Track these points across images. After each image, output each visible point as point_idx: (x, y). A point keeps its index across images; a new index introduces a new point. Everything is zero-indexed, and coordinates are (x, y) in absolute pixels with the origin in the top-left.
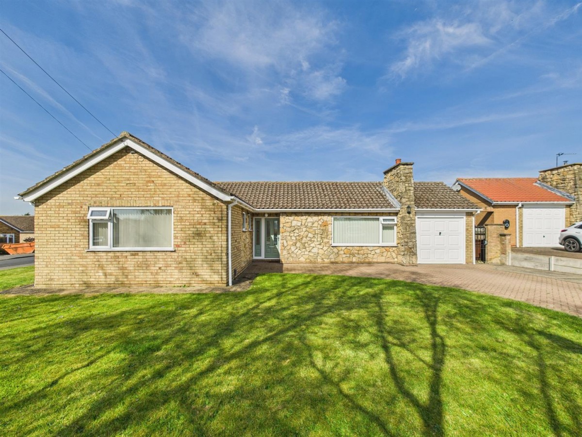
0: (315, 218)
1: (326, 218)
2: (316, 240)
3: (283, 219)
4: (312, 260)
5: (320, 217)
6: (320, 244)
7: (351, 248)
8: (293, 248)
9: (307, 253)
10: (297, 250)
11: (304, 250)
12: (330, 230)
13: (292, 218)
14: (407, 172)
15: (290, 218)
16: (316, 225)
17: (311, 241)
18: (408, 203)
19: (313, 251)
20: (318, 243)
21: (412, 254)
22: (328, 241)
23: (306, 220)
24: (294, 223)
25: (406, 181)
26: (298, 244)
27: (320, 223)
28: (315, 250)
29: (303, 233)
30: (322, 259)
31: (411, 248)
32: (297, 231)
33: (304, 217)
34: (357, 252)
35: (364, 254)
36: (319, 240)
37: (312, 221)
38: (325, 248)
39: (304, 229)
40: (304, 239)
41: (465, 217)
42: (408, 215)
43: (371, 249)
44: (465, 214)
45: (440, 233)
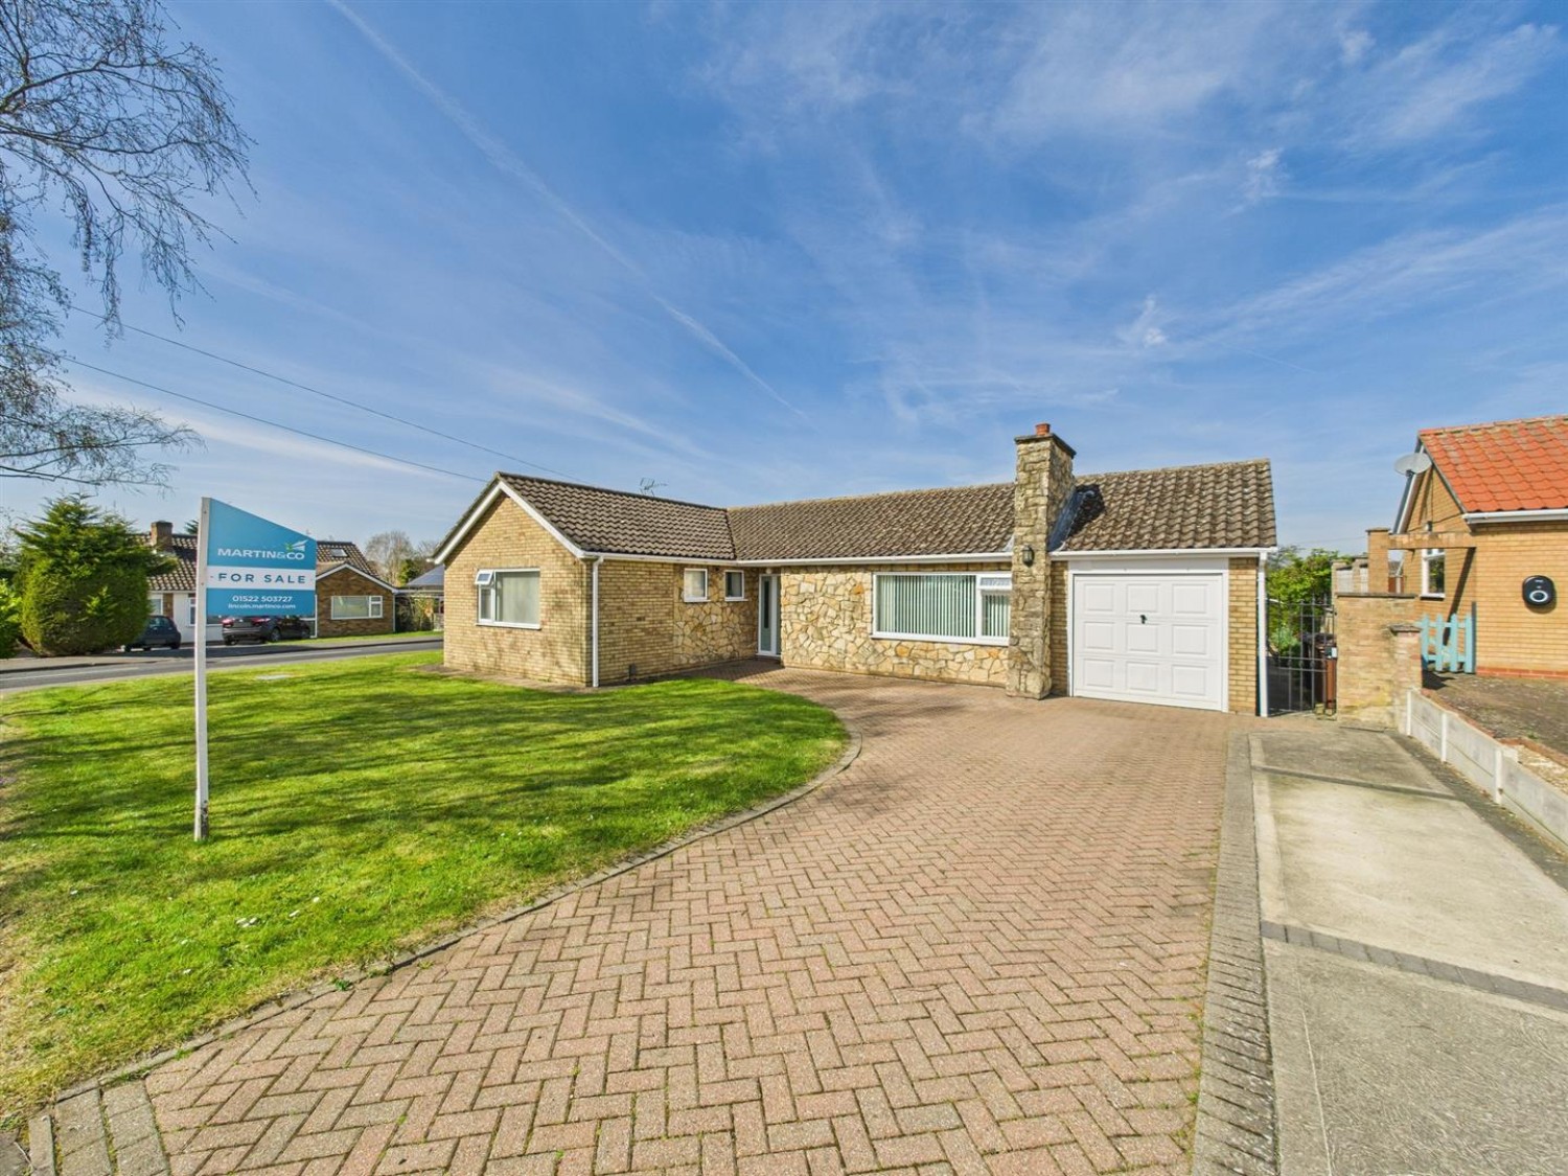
0: (841, 577)
1: (859, 576)
2: (841, 622)
3: (786, 579)
4: (835, 664)
5: (849, 575)
6: (849, 632)
7: (911, 645)
8: (802, 637)
9: (825, 649)
10: (808, 642)
11: (820, 642)
12: (868, 602)
13: (799, 577)
14: (1035, 459)
15: (797, 576)
16: (840, 591)
17: (832, 623)
18: (1029, 538)
19: (836, 645)
20: (846, 629)
21: (1025, 667)
22: (864, 625)
23: (825, 579)
24: (804, 587)
25: (1029, 483)
26: (811, 631)
27: (849, 587)
28: (840, 644)
29: (818, 607)
30: (854, 664)
31: (1025, 653)
32: (807, 603)
33: (820, 576)
34: (922, 653)
35: (939, 660)
36: (847, 622)
37: (834, 582)
38: (859, 641)
39: (821, 600)
40: (821, 619)
41: (1226, 572)
42: (1025, 568)
43: (954, 649)
44: (1227, 563)
45: (1143, 618)
